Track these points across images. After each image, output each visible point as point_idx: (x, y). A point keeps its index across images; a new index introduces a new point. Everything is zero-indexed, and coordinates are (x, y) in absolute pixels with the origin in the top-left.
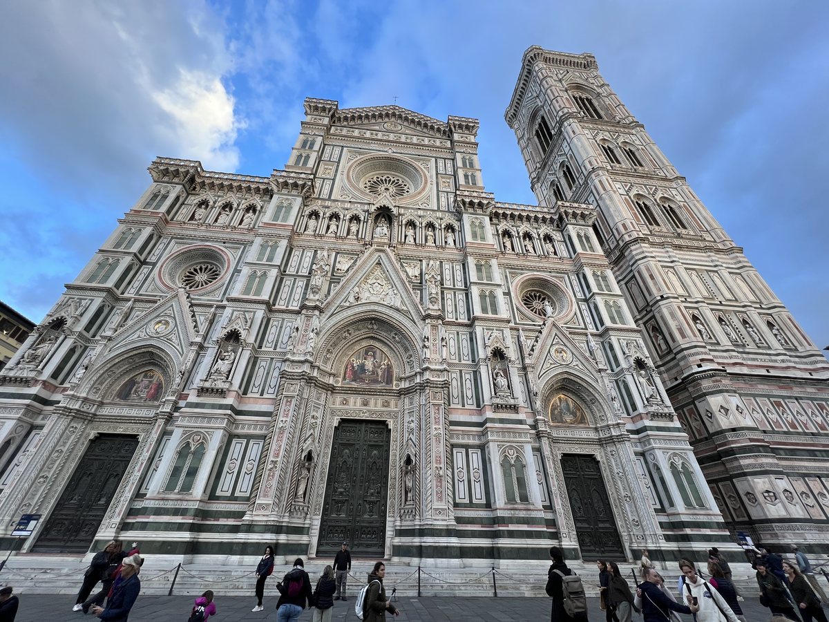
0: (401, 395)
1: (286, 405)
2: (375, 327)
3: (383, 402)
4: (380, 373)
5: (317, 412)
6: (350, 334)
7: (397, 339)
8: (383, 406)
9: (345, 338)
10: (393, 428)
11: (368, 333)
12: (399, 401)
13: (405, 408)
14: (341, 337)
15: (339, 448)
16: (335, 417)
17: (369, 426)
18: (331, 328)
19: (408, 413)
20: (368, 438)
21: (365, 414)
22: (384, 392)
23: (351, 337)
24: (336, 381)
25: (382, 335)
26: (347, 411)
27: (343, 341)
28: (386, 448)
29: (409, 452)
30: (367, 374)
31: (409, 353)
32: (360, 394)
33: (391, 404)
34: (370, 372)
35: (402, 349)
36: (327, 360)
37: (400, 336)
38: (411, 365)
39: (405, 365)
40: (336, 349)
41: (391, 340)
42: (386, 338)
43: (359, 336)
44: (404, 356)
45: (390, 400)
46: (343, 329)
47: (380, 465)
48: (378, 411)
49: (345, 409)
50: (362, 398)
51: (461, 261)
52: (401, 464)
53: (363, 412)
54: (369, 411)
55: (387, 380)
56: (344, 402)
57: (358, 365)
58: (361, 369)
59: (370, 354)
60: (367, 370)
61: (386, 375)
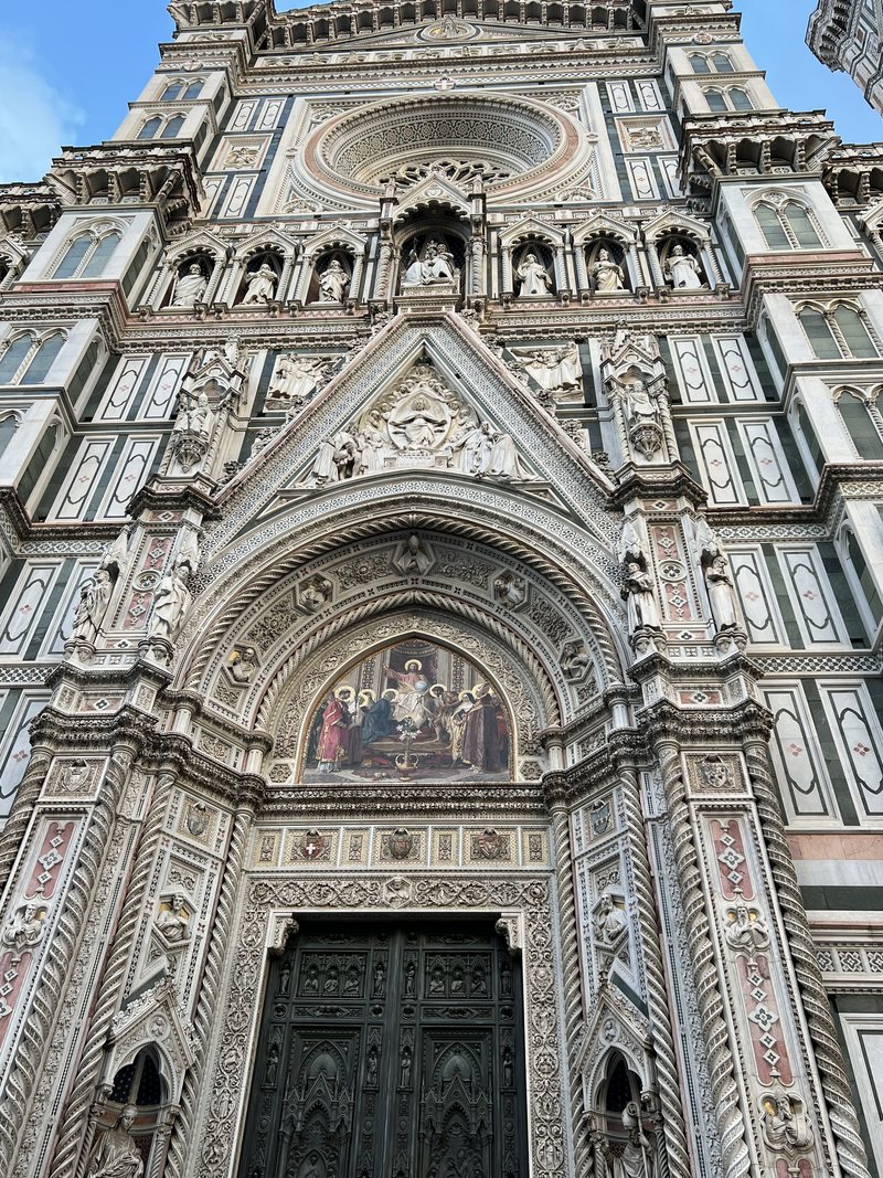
0: (550, 802)
1: (48, 845)
2: (424, 563)
3: (476, 841)
4: (456, 732)
5: (189, 884)
6: (327, 594)
7: (514, 593)
8: (479, 854)
9: (308, 609)
10: (532, 946)
11: (395, 589)
12: (544, 829)
13: (577, 852)
14: (290, 605)
15: (290, 1047)
16: (272, 910)
17: (424, 945)
18: (246, 566)
19: (591, 870)
20: (421, 998)
21: (401, 893)
22: (476, 799)
23: (329, 606)
24: (273, 766)
25: (451, 592)
26: (324, 883)
27: (299, 619)
28: (503, 1043)
29: (615, 1039)
30: (402, 737)
31: (568, 634)
32: (377, 812)
33: (512, 845)
34: (414, 730)
35: (540, 629)
36: (234, 686)
37: (524, 577)
38: (583, 681)
39: (558, 686)
40: (274, 648)
41: (491, 604)
42: (470, 599)
43: (365, 604)
44: (551, 654)
45: (508, 829)
46: (297, 575)
47: (482, 1122)
48: (455, 878)
49: (312, 878)
50: (384, 829)
51: (737, 324)
52: (583, 1107)
53: (393, 883)
54: (419, 878)
55: (487, 753)
56: (311, 848)
57: (364, 709)
58: (376, 722)
59: (412, 668)
60: (403, 722)
61: (481, 738)
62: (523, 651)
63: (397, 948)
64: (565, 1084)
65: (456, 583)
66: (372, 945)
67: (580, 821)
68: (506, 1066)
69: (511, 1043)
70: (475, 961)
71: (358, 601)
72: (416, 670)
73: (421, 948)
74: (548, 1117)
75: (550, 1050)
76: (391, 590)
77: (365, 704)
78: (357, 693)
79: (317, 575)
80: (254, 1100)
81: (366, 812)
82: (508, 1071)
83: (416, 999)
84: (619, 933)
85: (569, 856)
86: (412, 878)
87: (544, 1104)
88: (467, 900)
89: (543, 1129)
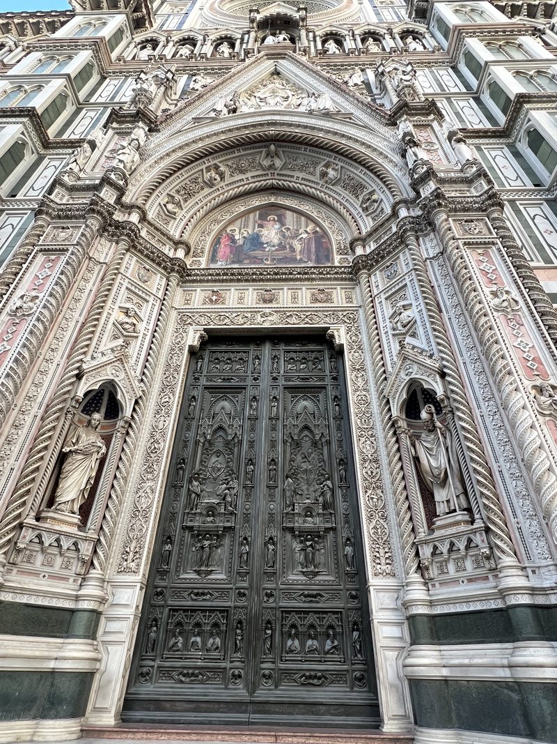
1: (43, 266)
2: (278, 163)
3: (313, 295)
4: (298, 247)
5: (140, 306)
6: (222, 178)
7: (331, 173)
8: (316, 300)
9: (210, 184)
10: (350, 343)
11: (261, 178)
12: (354, 288)
13: (375, 292)
14: (200, 180)
15: (203, 398)
16: (191, 327)
17: (282, 347)
18: (174, 151)
19: (386, 299)
20: (282, 372)
21: (269, 318)
22: (312, 273)
23: (223, 184)
24: (191, 261)
25: (294, 180)
26: (223, 314)
27: (206, 189)
28: (333, 393)
29: (413, 374)
30: (266, 250)
31: (365, 190)
32: (254, 280)
33: (334, 296)
34: (274, 246)
35: (347, 192)
36: (167, 215)
37: (338, 163)
38: (375, 211)
39: (359, 220)
40: (191, 202)
41: (318, 184)
42: (305, 183)
43: (243, 185)
44: (354, 204)
45: (332, 288)
46: (204, 162)
47: (322, 434)
48: (302, 311)
49: (215, 312)
50: (258, 289)
51: (447, 62)
52: (391, 415)
53: (264, 314)
54: (279, 311)
55: (317, 256)
56: (214, 298)
57: (244, 237)
58: (251, 243)
59: (272, 219)
60: (267, 243)
61: (313, 250)
62: (337, 206)
63: (267, 350)
64: (376, 408)
65: (296, 174)
66: (252, 348)
67: (377, 278)
68: (336, 405)
69: (338, 394)
70: (314, 355)
71: (240, 184)
72: (274, 220)
73: (281, 348)
74: (366, 426)
75: (364, 393)
76: (259, 179)
77: (245, 235)
78: (240, 231)
79: (215, 164)
80: (180, 424)
81: (247, 281)
82: (337, 408)
83: (279, 373)
84: (410, 322)
85: (371, 296)
86: (276, 312)
87: (363, 420)
88: (310, 321)
89: (363, 433)
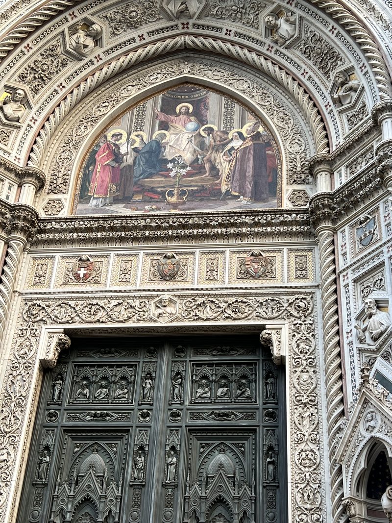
0: (315, 224)
2: (194, 6)
3: (242, 263)
4: (225, 166)
6: (97, 39)
7: (285, 28)
8: (246, 274)
10: (295, 354)
11: (166, 34)
12: (310, 250)
13: (341, 265)
14: (59, 50)
15: (61, 448)
16: (44, 327)
17: (191, 357)
18: (13, 8)
19: (355, 281)
20: (187, 403)
21: (168, 309)
22: (243, 224)
23: (99, 51)
24: (46, 201)
25: (222, 35)
26: (94, 302)
27: (70, 65)
28: (267, 442)
29: (376, 430)
30: (172, 174)
31: (339, 63)
32: (147, 239)
33: (277, 265)
34: (184, 167)
35: (311, 63)
36: (4, 125)
37: (295, 10)
38: (353, 107)
39: (328, 117)
40: (45, 91)
41: (262, 43)
42: (241, 40)
43: (135, 50)
44: (322, 87)
45: (274, 251)
46: (66, 18)
47: (245, 513)
48: (222, 295)
49: (83, 298)
50: (153, 254)
52: (342, 495)
53: (161, 301)
54: (185, 296)
55: (256, 185)
56: (82, 272)
57: (135, 150)
58: (147, 161)
59: (183, 110)
60: (173, 161)
61: (250, 172)
62: (293, 87)
63: (165, 363)
64: (326, 476)
65: (227, 24)
66: (141, 359)
67: (346, 238)
68: (269, 463)
69: (274, 443)
70: (240, 371)
71: (129, 47)
72: (187, 112)
73: (188, 359)
74: (308, 506)
75: (312, 446)
76: (161, 35)
77: (137, 145)
78: (129, 134)
79: (85, 19)
80: (26, 495)
81: (135, 239)
82: (271, 467)
83: (182, 404)
84: (382, 333)
85: (334, 271)
86: (179, 296)
87: (306, 495)
88: (233, 315)
89: (304, 517)
